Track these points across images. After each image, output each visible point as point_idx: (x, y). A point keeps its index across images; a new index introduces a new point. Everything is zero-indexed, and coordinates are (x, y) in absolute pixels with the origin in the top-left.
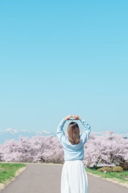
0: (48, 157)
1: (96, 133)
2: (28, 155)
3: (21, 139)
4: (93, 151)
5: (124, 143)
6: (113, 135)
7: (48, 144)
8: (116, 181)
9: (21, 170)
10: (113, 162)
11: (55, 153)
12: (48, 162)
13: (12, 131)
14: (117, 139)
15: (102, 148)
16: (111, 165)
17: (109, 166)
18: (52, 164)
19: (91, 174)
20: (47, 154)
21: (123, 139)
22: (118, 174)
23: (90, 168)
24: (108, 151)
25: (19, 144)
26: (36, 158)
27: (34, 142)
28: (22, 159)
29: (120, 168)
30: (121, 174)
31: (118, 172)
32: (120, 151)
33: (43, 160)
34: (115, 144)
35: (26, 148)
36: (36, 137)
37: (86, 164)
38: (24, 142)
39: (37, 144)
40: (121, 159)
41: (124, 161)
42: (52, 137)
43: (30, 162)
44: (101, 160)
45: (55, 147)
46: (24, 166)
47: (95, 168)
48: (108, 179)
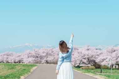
0: (50, 61)
1: (79, 46)
2: (38, 59)
3: (34, 50)
4: (78, 57)
5: (96, 52)
6: (89, 48)
7: (50, 53)
8: (91, 75)
9: (34, 68)
10: (89, 63)
11: (55, 58)
12: (50, 63)
13: (29, 45)
14: (92, 50)
15: (83, 55)
16: (88, 65)
17: (87, 66)
18: (53, 65)
19: (76, 70)
20: (50, 59)
21: (95, 50)
22: (93, 71)
23: (76, 67)
24: (86, 57)
25: (33, 53)
26: (43, 61)
27: (42, 51)
28: (35, 61)
29: (93, 67)
30: (94, 70)
31: (92, 69)
32: (94, 57)
33: (47, 62)
34: (90, 53)
35: (37, 55)
36: (44, 48)
37: (73, 65)
38: (36, 52)
39: (44, 53)
40: (94, 61)
41: (96, 63)
42: (53, 49)
43: (40, 63)
44: (82, 62)
45: (54, 54)
46: (36, 66)
47: (79, 67)
48: (86, 74)
